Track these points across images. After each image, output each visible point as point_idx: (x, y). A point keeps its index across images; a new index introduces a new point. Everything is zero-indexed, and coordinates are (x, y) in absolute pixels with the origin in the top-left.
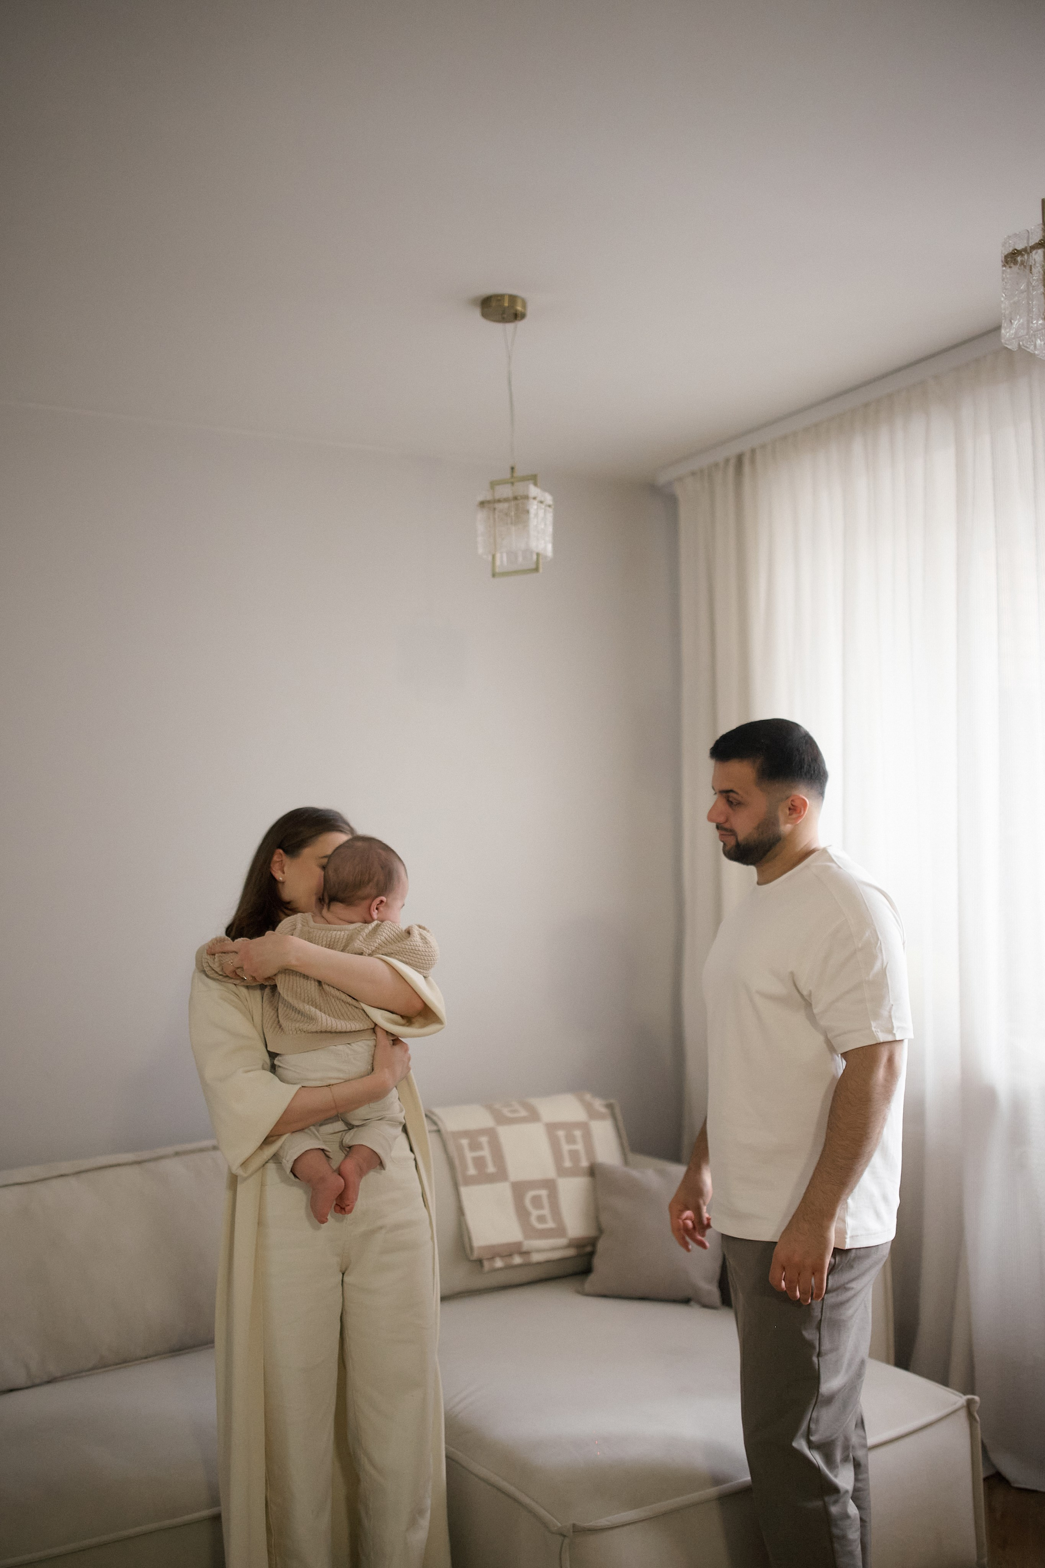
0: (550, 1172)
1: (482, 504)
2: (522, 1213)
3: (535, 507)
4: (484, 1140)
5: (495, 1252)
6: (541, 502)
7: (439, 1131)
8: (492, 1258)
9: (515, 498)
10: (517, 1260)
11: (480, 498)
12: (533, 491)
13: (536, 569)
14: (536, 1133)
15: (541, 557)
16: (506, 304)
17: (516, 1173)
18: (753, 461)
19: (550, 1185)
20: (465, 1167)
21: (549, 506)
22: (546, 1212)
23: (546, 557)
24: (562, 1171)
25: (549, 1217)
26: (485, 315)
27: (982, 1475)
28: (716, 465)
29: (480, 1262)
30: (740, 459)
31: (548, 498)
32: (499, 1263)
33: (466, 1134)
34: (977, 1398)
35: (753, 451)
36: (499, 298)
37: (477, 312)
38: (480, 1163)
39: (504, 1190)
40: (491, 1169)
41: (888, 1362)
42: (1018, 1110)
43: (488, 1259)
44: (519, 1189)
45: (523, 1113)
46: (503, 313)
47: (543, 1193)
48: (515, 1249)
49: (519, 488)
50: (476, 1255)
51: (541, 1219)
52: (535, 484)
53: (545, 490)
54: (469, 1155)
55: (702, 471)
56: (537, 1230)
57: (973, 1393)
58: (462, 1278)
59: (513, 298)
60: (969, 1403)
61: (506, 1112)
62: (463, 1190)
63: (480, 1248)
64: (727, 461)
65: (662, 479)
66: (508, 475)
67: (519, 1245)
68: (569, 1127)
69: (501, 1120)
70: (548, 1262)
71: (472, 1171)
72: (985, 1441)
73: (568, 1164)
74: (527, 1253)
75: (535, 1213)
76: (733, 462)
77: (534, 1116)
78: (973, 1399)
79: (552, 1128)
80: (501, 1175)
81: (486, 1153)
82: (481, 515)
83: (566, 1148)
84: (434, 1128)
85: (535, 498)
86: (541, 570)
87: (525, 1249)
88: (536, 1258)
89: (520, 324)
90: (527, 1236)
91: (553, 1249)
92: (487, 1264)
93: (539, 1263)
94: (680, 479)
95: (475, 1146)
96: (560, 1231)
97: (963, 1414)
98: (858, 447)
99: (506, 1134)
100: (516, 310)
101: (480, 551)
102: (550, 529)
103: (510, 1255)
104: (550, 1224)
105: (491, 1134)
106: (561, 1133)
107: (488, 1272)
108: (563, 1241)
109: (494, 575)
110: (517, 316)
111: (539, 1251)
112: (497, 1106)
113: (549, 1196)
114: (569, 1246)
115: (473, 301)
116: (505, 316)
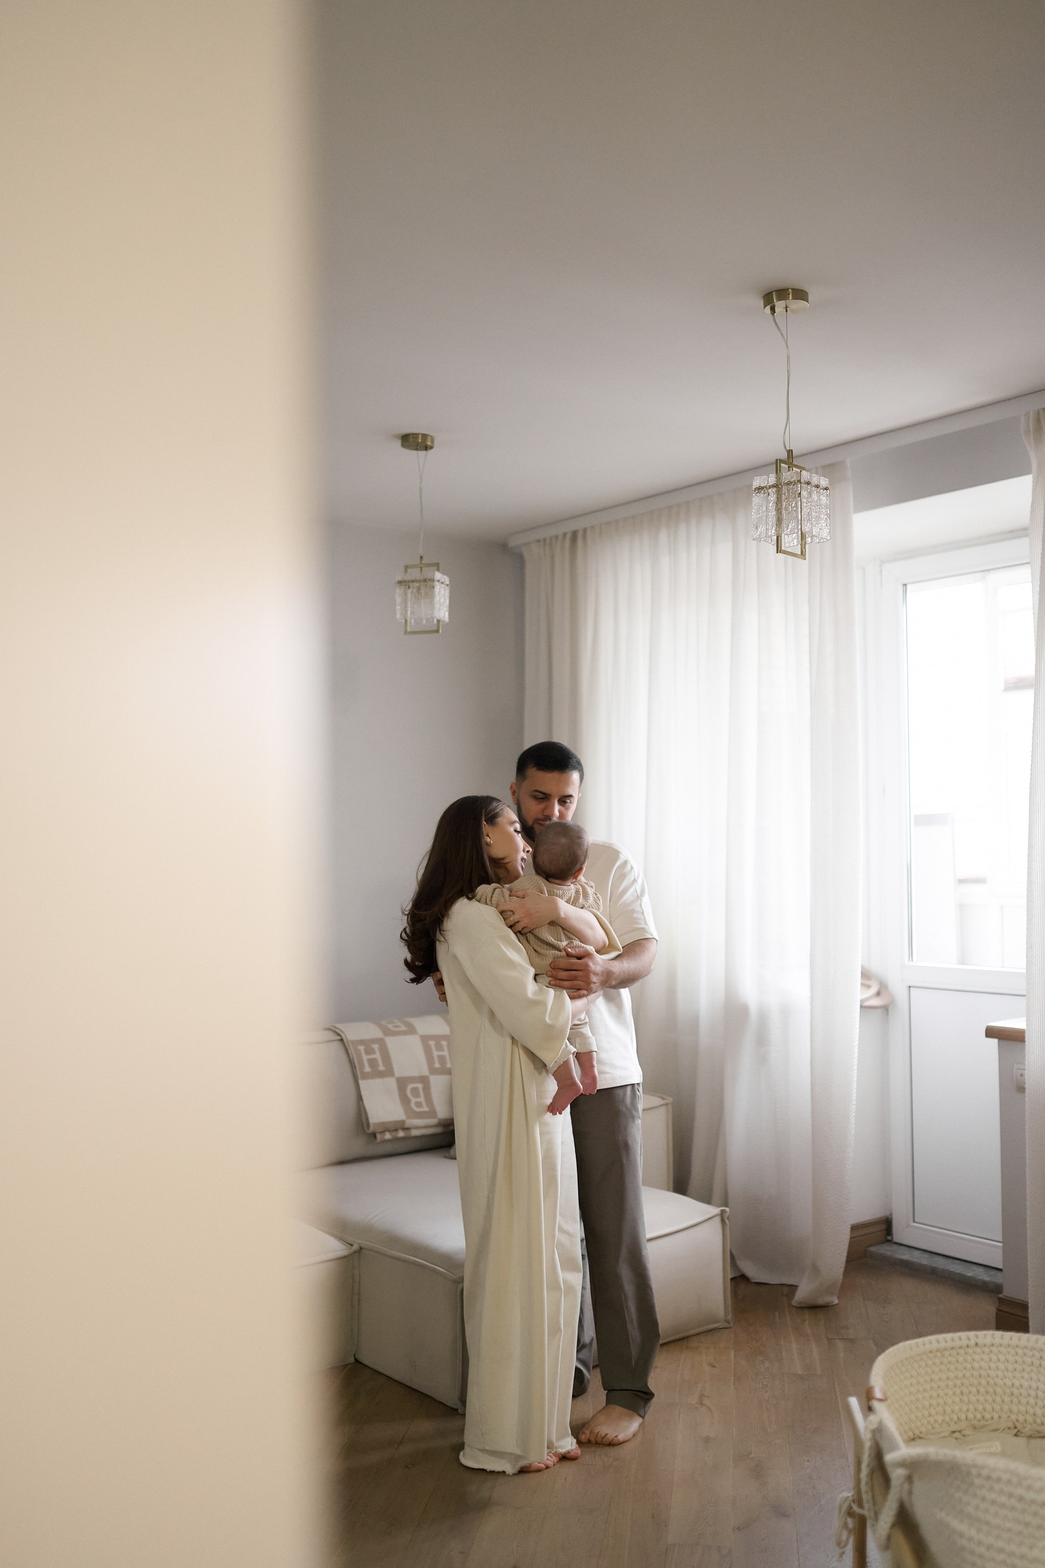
0: (425, 1072)
1: (400, 582)
2: (405, 1100)
3: (439, 587)
4: (376, 1046)
5: (388, 1127)
6: (442, 583)
7: (342, 1040)
8: (383, 1132)
9: (425, 580)
10: (401, 1134)
11: (399, 578)
12: (438, 575)
13: (437, 631)
14: (414, 1043)
15: (441, 623)
16: (420, 441)
17: (398, 1072)
18: (584, 537)
19: (424, 1080)
20: (362, 1066)
21: (447, 585)
22: (422, 1099)
23: (443, 622)
24: (433, 1071)
25: (424, 1104)
26: (403, 445)
27: (730, 1276)
28: (557, 537)
29: (374, 1135)
30: (574, 535)
31: (446, 580)
32: (388, 1136)
33: (362, 1042)
34: (727, 1209)
35: (585, 530)
36: (415, 436)
37: (399, 442)
38: (373, 1063)
39: (391, 1082)
40: (382, 1068)
41: (669, 1190)
42: (763, 1018)
43: (381, 1132)
44: (402, 1083)
45: (403, 1028)
46: (417, 445)
47: (420, 1086)
48: (400, 1126)
49: (427, 573)
50: (371, 1129)
51: (418, 1104)
52: (438, 570)
53: (444, 574)
54: (365, 1058)
55: (545, 539)
56: (414, 1112)
57: (727, 1206)
58: (359, 1147)
59: (425, 436)
60: (722, 1211)
61: (390, 1026)
62: (361, 1082)
63: (375, 1124)
64: (565, 535)
65: (512, 543)
66: (419, 562)
67: (403, 1122)
68: (438, 1038)
69: (388, 1032)
70: (422, 1136)
71: (367, 1069)
72: (734, 1251)
73: (437, 1065)
74: (408, 1129)
75: (413, 1100)
76: (569, 536)
77: (412, 1030)
78: (725, 1210)
79: (425, 1039)
80: (389, 1072)
81: (377, 1056)
82: (399, 591)
83: (436, 1053)
84: (339, 1038)
85: (438, 581)
86: (440, 631)
87: (407, 1126)
88: (415, 1133)
89: (430, 452)
90: (409, 1117)
91: (426, 1127)
92: (379, 1136)
93: (416, 1137)
94: (527, 544)
95: (369, 1051)
96: (432, 1113)
97: (718, 1219)
98: (663, 535)
99: (390, 1041)
100: (427, 444)
101: (398, 616)
102: (448, 602)
103: (396, 1130)
104: (425, 1109)
105: (381, 1042)
106: (432, 1043)
107: (380, 1143)
108: (434, 1121)
109: (406, 633)
110: (426, 448)
111: (417, 1128)
112: (383, 1023)
113: (424, 1089)
114: (437, 1125)
115: (396, 436)
116: (418, 447)
